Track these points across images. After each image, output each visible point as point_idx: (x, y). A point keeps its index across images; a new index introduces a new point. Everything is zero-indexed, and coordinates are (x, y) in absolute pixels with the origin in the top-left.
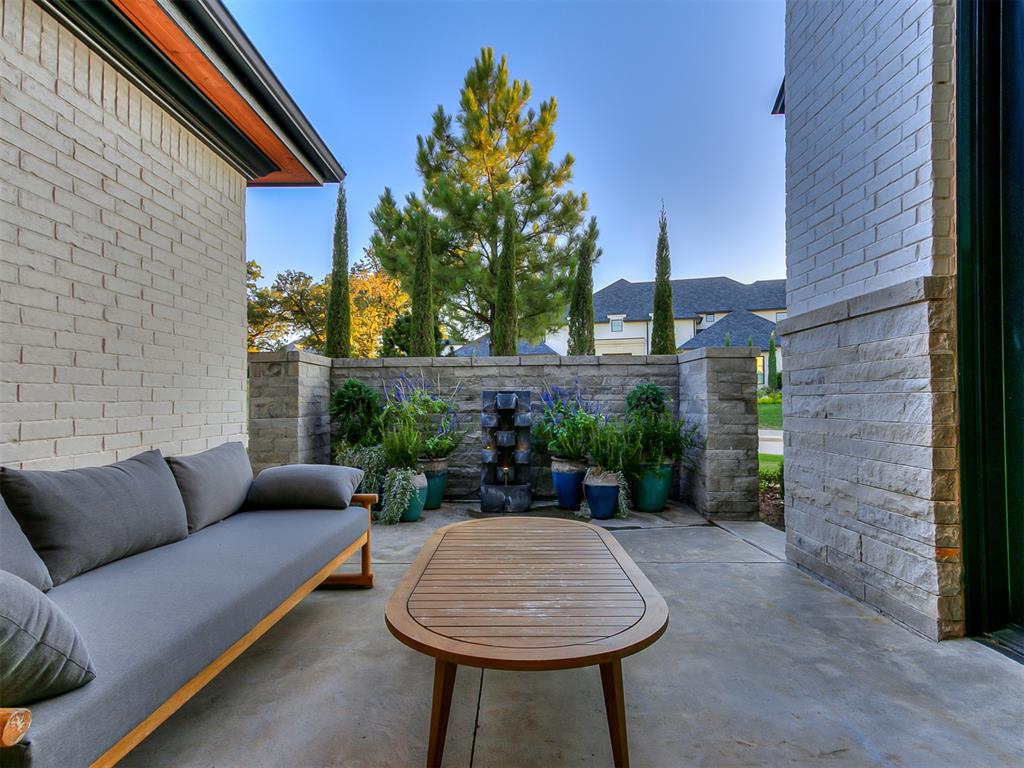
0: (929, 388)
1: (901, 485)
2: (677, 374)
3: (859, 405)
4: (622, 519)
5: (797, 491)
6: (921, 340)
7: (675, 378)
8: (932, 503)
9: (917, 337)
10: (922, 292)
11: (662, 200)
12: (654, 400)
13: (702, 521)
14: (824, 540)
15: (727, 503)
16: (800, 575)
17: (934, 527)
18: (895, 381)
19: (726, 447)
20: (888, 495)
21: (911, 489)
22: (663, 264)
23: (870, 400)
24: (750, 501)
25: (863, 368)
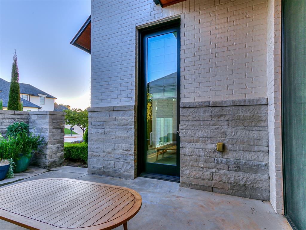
0: (134, 128)
1: (127, 149)
2: (28, 119)
3: (115, 131)
4: (13, 178)
5: (93, 154)
6: (132, 118)
7: (27, 120)
8: (134, 152)
9: (131, 117)
10: (133, 108)
11: (15, 50)
12: (25, 129)
13: (45, 170)
14: (103, 165)
15: (54, 162)
16: (95, 176)
17: (134, 156)
18: (126, 126)
19: (55, 144)
20: (123, 151)
21: (129, 149)
22: (15, 75)
23: (118, 130)
24: (61, 160)
25: (117, 123)
